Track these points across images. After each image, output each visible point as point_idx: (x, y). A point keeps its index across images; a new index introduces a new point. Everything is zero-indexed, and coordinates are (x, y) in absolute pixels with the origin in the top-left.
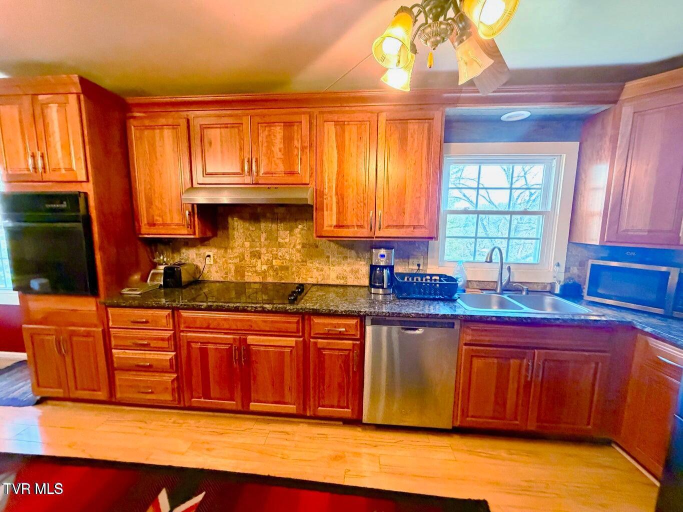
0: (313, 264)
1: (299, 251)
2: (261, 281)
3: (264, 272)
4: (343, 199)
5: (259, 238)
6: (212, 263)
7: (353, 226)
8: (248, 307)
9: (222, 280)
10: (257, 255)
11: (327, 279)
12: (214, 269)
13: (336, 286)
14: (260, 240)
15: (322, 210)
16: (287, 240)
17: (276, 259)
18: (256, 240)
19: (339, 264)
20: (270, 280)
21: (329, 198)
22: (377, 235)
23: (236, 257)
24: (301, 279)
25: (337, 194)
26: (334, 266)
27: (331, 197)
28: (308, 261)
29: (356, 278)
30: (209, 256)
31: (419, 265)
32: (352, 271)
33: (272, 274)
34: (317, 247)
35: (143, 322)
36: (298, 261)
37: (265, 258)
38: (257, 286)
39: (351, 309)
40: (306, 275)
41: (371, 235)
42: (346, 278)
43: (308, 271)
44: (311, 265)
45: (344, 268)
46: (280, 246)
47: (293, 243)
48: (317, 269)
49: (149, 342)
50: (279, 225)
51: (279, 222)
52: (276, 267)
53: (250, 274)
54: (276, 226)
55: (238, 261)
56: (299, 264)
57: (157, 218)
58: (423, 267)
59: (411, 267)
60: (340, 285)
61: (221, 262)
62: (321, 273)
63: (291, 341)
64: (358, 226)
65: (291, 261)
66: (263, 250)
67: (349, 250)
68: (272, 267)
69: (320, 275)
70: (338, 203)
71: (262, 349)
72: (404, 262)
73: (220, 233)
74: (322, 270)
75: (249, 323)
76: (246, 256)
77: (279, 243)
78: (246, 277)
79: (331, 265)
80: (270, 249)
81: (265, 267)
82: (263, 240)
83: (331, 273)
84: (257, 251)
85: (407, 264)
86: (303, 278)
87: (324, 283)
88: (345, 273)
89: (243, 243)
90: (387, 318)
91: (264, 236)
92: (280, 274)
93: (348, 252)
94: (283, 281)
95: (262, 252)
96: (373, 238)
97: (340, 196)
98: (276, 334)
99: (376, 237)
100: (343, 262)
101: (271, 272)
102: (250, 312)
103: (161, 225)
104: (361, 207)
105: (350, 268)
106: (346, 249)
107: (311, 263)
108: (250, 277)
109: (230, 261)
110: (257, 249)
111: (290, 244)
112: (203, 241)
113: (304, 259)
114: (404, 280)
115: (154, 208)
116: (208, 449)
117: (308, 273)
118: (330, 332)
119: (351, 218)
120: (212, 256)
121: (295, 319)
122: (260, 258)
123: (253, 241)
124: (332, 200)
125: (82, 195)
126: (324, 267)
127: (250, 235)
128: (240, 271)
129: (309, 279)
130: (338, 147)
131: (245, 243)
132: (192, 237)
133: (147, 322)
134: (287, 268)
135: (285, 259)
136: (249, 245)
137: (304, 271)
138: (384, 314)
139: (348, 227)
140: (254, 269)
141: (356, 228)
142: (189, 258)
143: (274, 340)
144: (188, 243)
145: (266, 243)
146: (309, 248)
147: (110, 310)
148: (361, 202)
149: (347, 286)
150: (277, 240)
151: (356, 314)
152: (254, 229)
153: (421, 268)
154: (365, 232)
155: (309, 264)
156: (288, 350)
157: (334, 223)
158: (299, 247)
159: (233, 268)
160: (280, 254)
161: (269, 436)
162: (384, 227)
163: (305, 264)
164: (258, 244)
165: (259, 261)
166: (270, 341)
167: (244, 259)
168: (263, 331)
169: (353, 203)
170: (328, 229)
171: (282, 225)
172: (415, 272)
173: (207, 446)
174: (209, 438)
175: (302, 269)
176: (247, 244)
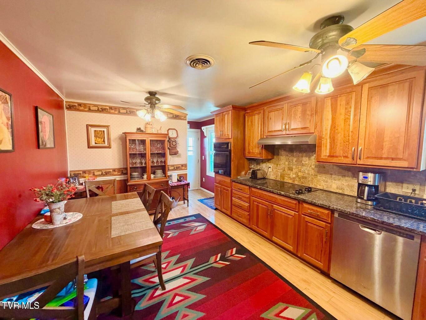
0: (321, 177)
1: (313, 169)
2: (292, 183)
3: (294, 178)
4: (334, 140)
5: (293, 160)
6: (271, 171)
7: (340, 156)
8: (274, 191)
9: (274, 179)
10: (291, 169)
11: (330, 188)
12: (272, 173)
13: (336, 193)
14: (293, 161)
15: (321, 147)
16: (307, 163)
17: (300, 172)
18: (291, 161)
19: (339, 180)
20: (296, 183)
21: (325, 140)
22: (358, 163)
23: (281, 169)
24: (313, 185)
25: (330, 137)
26: (335, 180)
27: (326, 139)
28: (318, 176)
29: (351, 191)
30: (270, 167)
31: (414, 190)
32: (348, 185)
33: (297, 180)
34: (324, 167)
35: (240, 189)
36: (312, 175)
37: (294, 171)
38: (290, 185)
39: (324, 204)
40: (316, 183)
41: (354, 162)
42: (344, 189)
43: (318, 181)
44: (320, 178)
45: (343, 183)
46: (303, 165)
47: (310, 165)
48: (324, 181)
49: (242, 197)
50: (303, 154)
51: (303, 152)
52: (300, 176)
53: (287, 178)
54: (301, 154)
55: (282, 171)
56: (313, 176)
57: (251, 150)
58: (419, 192)
59: (404, 190)
60: (339, 193)
61: (275, 170)
62: (326, 183)
63: (293, 213)
64: (344, 157)
65: (309, 174)
66: (294, 167)
67: (347, 172)
68: (298, 176)
69: (325, 185)
70: (330, 143)
71: (279, 212)
72: (397, 185)
73: (275, 157)
74: (327, 182)
75: (275, 199)
76: (286, 169)
77: (302, 163)
78: (285, 179)
79: (333, 179)
80: (297, 167)
81: (294, 176)
82: (294, 161)
83: (333, 185)
84: (291, 167)
85: (400, 187)
86: (314, 185)
87: (327, 190)
88: (343, 186)
89: (285, 163)
90: (350, 216)
91: (295, 159)
92: (301, 180)
93: (346, 173)
94: (303, 185)
95: (293, 168)
96: (356, 165)
97: (332, 139)
98: (285, 207)
99: (358, 164)
100: (342, 178)
101: (297, 179)
102: (275, 193)
103: (252, 153)
104: (347, 145)
105: (347, 184)
106: (344, 171)
107: (320, 177)
108: (287, 180)
109: (278, 171)
110: (291, 166)
111: (308, 165)
112: (268, 160)
113: (316, 174)
114: (396, 199)
115: (250, 146)
116: (253, 246)
117: (318, 182)
118: (312, 214)
119: (339, 151)
120: (271, 168)
121: (295, 202)
122: (292, 171)
123: (290, 162)
124: (327, 141)
125: (230, 143)
126: (328, 180)
127: (288, 158)
128: (282, 176)
129: (318, 186)
130: (332, 111)
131: (286, 163)
132: (262, 158)
133: (242, 189)
134: (306, 178)
135: (305, 173)
136: (287, 164)
137: (316, 181)
138: (346, 212)
139: (337, 157)
140: (289, 176)
141: (343, 158)
142: (263, 167)
143: (284, 210)
144: (263, 161)
145: (296, 163)
146: (319, 168)
147: (233, 183)
148: (347, 142)
149: (344, 194)
150: (301, 162)
151: (327, 207)
152: (290, 156)
153: (417, 192)
154: (349, 161)
155: (319, 177)
156: (291, 217)
157: (328, 154)
158: (313, 167)
159: (279, 174)
160: (302, 170)
161: (278, 255)
162: (365, 158)
163: (316, 177)
164: (292, 163)
165: (292, 172)
166: (283, 210)
167: (285, 170)
168: (280, 204)
169: (341, 143)
170: (324, 157)
171: (305, 154)
172: (409, 195)
173: (253, 244)
174: (255, 242)
175: (315, 179)
176: (287, 163)
